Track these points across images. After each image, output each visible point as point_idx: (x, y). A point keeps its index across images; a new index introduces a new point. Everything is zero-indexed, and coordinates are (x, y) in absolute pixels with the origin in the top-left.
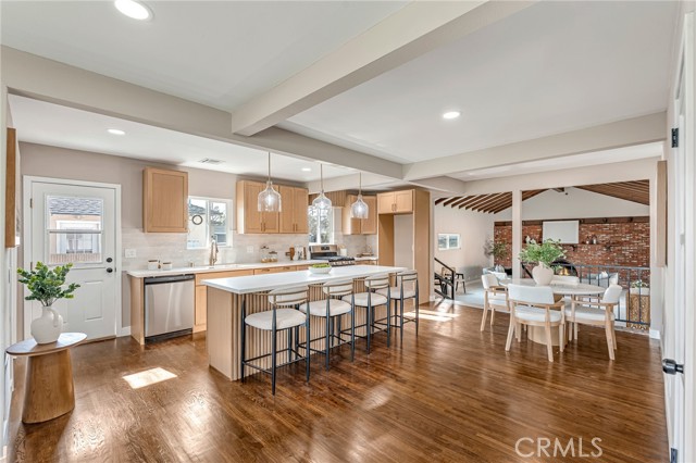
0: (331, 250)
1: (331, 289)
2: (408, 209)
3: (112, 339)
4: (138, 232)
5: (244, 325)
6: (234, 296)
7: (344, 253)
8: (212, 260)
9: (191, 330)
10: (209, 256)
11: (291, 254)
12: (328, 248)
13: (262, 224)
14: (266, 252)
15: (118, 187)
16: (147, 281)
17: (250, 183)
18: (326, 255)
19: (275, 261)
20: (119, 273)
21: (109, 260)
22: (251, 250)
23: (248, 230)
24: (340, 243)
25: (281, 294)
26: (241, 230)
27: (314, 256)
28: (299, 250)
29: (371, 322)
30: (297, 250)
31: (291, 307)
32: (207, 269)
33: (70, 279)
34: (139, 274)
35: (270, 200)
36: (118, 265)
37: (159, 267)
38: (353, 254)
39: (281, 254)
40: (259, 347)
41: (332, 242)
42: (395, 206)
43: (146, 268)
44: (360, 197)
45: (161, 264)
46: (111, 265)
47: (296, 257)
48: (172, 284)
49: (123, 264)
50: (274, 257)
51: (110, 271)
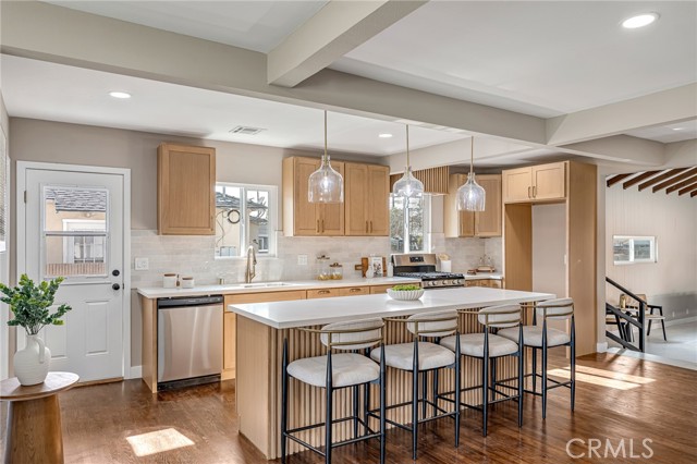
0: (426, 262)
1: (421, 327)
2: (559, 195)
3: (119, 382)
4: (151, 234)
5: (286, 376)
6: (273, 332)
7: (446, 267)
8: (249, 275)
9: (219, 376)
10: (244, 270)
11: (363, 267)
12: (421, 259)
13: (320, 221)
14: (325, 264)
15: (127, 172)
16: (161, 303)
17: (302, 160)
18: (418, 270)
19: (339, 278)
20: (127, 291)
21: (116, 273)
22: (304, 261)
23: (299, 229)
24: (441, 251)
25: (339, 332)
26: (290, 230)
27: (398, 271)
28: (375, 261)
29: (490, 383)
30: (372, 261)
31: (357, 352)
32: (241, 287)
33: (60, 298)
34: (151, 293)
35: (326, 183)
36: (126, 279)
37: (178, 284)
38: (463, 268)
39: (348, 268)
40: (308, 412)
41: (428, 249)
42: (533, 190)
43: (161, 285)
44: (471, 176)
45: (180, 280)
46: (117, 280)
47: (370, 272)
48: (197, 308)
49: (133, 279)
50: (337, 272)
51: (116, 287)
